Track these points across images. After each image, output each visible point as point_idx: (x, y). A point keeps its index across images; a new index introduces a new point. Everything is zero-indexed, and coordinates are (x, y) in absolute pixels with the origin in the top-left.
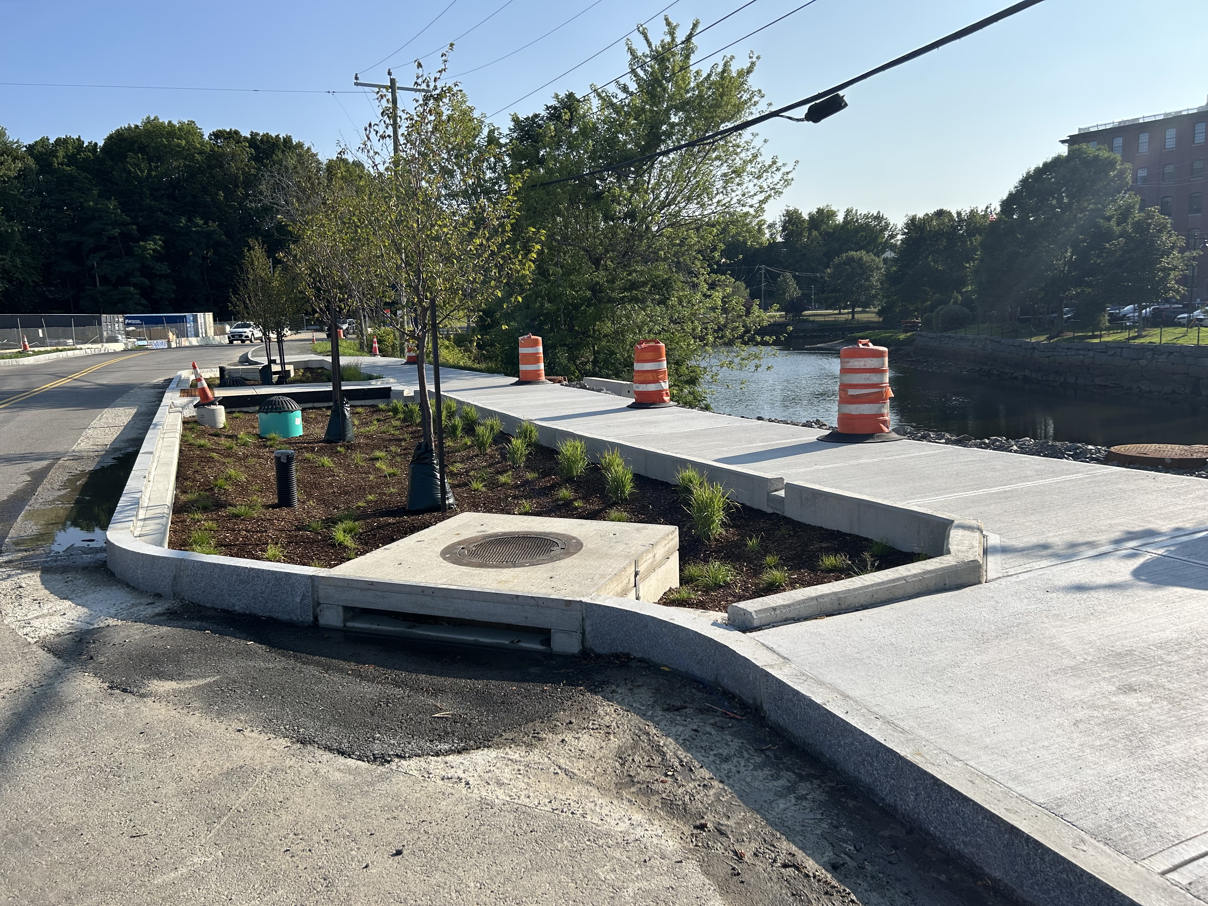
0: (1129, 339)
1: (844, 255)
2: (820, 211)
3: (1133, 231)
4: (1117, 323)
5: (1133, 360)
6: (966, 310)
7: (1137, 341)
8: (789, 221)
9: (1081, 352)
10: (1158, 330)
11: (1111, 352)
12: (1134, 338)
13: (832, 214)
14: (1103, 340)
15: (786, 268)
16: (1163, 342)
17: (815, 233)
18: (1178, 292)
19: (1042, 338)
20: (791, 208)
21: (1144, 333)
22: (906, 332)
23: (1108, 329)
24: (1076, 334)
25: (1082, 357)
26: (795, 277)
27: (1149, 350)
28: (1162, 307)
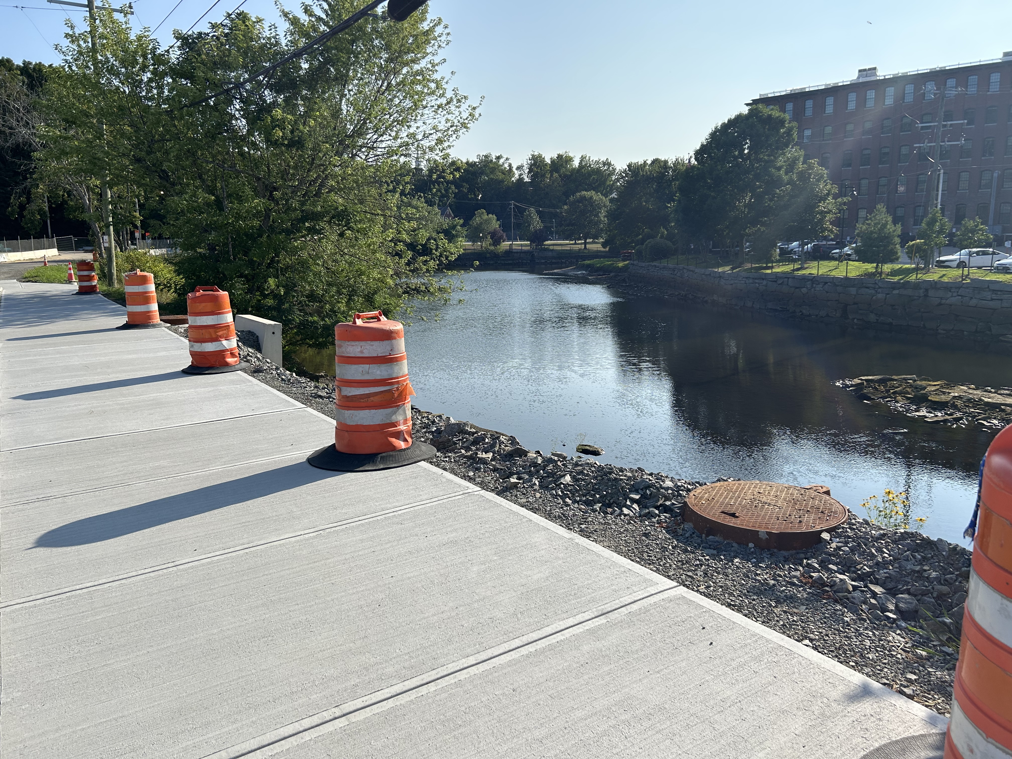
0: (794, 270)
1: (578, 194)
2: (560, 157)
3: (798, 180)
4: (786, 256)
5: (797, 288)
6: (669, 243)
7: (801, 273)
8: (535, 164)
9: (757, 281)
10: (815, 264)
11: (780, 282)
12: (798, 269)
13: (569, 160)
14: (774, 270)
15: (532, 204)
16: (820, 273)
17: (555, 175)
18: (832, 231)
19: (727, 268)
20: (536, 153)
21: (806, 266)
22: (624, 260)
23: (778, 261)
24: (754, 266)
25: (757, 285)
26: (539, 212)
27: (809, 280)
28: (820, 243)
